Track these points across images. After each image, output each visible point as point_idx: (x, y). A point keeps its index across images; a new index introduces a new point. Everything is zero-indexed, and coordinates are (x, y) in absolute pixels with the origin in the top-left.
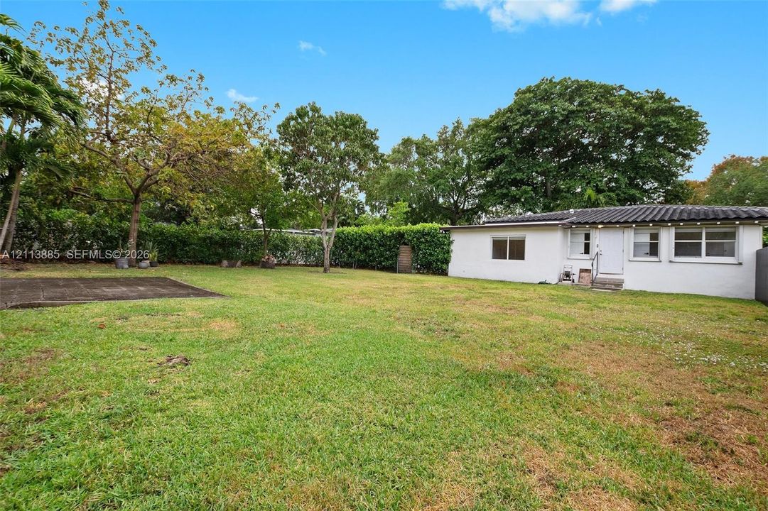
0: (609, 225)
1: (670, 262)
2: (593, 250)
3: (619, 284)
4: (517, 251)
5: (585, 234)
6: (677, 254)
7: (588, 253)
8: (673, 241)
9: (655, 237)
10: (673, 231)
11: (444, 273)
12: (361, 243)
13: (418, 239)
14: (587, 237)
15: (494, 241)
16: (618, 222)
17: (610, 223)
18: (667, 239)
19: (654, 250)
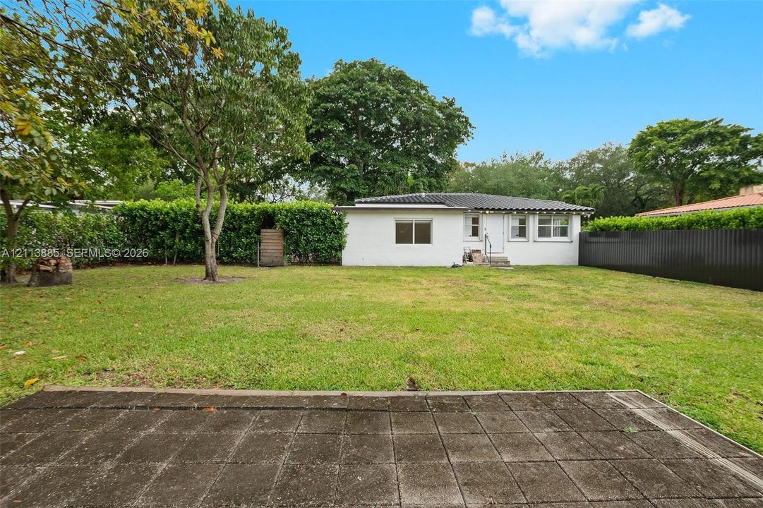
0: (497, 211)
1: (535, 241)
2: (482, 232)
3: (507, 262)
4: (424, 235)
5: (473, 219)
6: (540, 235)
7: (477, 236)
8: (537, 225)
9: (523, 222)
10: (537, 218)
11: (338, 262)
12: (186, 226)
13: (298, 221)
14: (475, 221)
15: (396, 224)
16: (505, 209)
17: (499, 209)
18: (533, 224)
19: (522, 232)
